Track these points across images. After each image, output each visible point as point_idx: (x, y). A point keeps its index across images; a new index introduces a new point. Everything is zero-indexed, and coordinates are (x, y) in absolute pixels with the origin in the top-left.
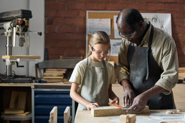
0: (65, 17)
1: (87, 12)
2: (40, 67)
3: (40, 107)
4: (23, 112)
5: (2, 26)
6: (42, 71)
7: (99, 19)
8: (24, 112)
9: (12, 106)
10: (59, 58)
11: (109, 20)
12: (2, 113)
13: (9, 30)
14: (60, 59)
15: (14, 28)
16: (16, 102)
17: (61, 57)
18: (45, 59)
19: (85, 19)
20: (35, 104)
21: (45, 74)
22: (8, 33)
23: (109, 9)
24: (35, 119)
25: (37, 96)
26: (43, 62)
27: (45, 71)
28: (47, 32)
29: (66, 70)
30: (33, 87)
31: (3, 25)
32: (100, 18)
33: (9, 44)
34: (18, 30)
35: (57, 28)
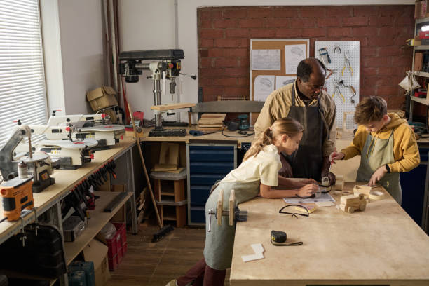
0: (224, 48)
1: (252, 40)
2: (194, 111)
3: (196, 164)
4: (176, 169)
5: (147, 66)
6: (196, 116)
7: (266, 50)
8: (178, 169)
9: (162, 161)
10: (217, 99)
11: (279, 51)
12: (152, 170)
13: (156, 72)
14: (219, 101)
15: (164, 72)
16: (167, 156)
17: (219, 97)
18: (200, 101)
19: (249, 50)
20: (191, 161)
21: (200, 121)
22: (155, 76)
23: (278, 36)
24: (191, 178)
25: (193, 152)
26: (197, 105)
27: (199, 117)
28: (201, 67)
29: (225, 115)
30: (187, 142)
31: (149, 64)
32: (268, 49)
33: (157, 89)
34: (168, 75)
35: (213, 62)
